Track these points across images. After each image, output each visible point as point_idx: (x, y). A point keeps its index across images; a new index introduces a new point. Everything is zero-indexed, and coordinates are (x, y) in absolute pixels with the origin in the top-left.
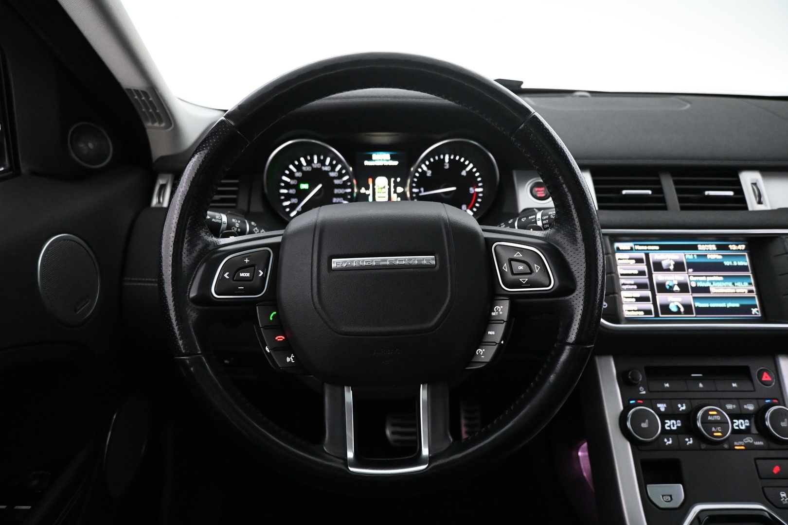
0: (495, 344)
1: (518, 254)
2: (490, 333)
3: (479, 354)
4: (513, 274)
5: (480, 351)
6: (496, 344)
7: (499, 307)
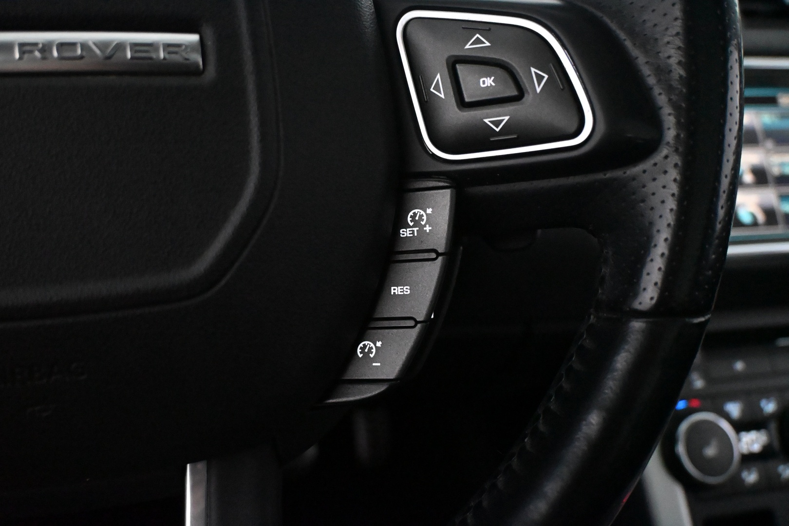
0: (412, 323)
1: (478, 41)
2: (396, 290)
3: (366, 355)
4: (462, 104)
5: (370, 346)
6: (417, 322)
7: (422, 212)
